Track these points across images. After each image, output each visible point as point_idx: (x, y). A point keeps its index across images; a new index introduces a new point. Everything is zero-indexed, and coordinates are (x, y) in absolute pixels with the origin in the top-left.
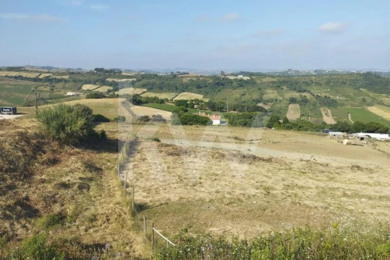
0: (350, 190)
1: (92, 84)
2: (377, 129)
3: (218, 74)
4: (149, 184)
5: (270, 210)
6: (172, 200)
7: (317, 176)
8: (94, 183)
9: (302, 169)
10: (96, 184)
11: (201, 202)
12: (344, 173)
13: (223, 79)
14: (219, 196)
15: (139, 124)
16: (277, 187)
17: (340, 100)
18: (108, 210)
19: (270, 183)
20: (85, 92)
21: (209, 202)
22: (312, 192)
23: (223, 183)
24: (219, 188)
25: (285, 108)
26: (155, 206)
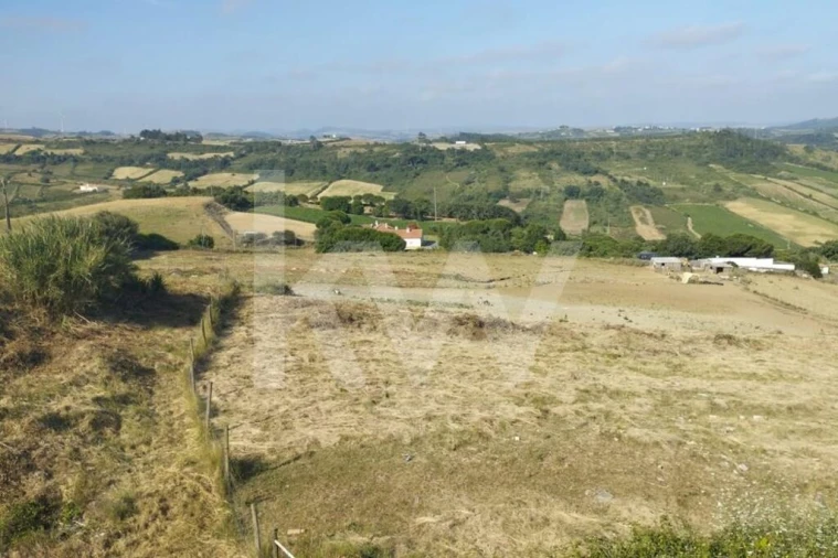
0: (723, 394)
1: (137, 166)
2: (750, 248)
3: (413, 138)
4: (266, 403)
5: (555, 457)
6: (324, 444)
7: (645, 364)
8: (131, 409)
9: (611, 347)
10: (138, 412)
11: (391, 445)
12: (701, 351)
13: (424, 149)
14: (434, 427)
15: (245, 252)
16: (563, 396)
17: (670, 189)
18: (166, 482)
19: (544, 386)
20: (121, 183)
21: (411, 444)
22: (641, 405)
23: (441, 392)
24: (432, 406)
25: (558, 210)
26: (282, 461)
